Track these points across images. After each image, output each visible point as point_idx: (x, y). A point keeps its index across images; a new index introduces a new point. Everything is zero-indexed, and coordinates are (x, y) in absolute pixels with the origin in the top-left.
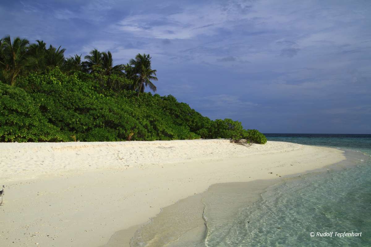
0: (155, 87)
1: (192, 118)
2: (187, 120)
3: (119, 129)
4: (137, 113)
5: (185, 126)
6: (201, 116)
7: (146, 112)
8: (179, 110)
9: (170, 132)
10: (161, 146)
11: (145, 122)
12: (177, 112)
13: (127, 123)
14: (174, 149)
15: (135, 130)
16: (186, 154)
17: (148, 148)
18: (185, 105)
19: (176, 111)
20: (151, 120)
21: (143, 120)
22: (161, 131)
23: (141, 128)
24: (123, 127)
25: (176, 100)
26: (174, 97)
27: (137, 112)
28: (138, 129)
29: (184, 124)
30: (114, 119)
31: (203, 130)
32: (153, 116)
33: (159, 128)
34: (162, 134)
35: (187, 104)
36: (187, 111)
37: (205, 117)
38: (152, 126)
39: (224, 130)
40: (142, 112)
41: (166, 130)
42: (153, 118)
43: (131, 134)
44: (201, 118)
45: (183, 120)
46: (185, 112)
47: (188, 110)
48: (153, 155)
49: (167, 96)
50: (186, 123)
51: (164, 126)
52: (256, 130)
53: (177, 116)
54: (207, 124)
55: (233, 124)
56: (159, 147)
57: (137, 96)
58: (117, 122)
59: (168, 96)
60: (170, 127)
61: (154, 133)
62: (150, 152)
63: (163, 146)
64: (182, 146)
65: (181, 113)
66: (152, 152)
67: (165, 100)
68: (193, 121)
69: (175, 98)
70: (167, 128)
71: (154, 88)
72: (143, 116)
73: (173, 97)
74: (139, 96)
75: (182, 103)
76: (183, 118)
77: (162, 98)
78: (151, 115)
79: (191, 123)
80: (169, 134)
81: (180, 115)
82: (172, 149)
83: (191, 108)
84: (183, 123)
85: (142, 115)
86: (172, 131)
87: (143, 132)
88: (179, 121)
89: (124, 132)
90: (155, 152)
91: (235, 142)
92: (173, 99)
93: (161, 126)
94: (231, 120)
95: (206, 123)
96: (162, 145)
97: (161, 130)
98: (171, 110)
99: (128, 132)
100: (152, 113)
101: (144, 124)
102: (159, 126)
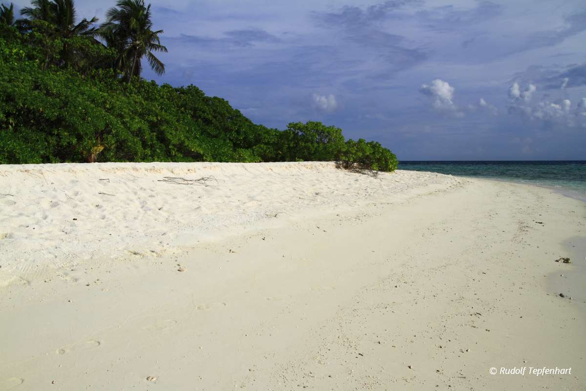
0: (162, 65)
1: (236, 124)
2: (227, 130)
3: (58, 135)
4: (118, 102)
5: (225, 140)
6: (251, 124)
7: (141, 103)
8: (210, 111)
9: (195, 148)
10: (172, 176)
11: (137, 124)
12: (207, 114)
13: (84, 119)
14: (214, 183)
15: (107, 138)
16: (251, 198)
17: (130, 184)
18: (221, 101)
19: (204, 112)
20: (151, 121)
21: (132, 119)
22: (174, 145)
23: (124, 135)
24: (71, 128)
25: (204, 94)
26: (200, 89)
27: (117, 100)
28: (117, 135)
29: (222, 135)
30: (45, 108)
31: (260, 148)
32: (157, 111)
33: (169, 137)
34: (177, 151)
35: (225, 100)
36: (225, 112)
37: (258, 124)
38: (155, 134)
39: (309, 144)
40: (129, 103)
41: (186, 144)
42: (157, 116)
43: (95, 148)
44: (251, 126)
45: (219, 130)
46: (222, 115)
47: (227, 110)
48: (143, 205)
49: (185, 87)
50: (226, 135)
51: (181, 133)
52: (377, 143)
53: (207, 122)
54: (266, 136)
55: (327, 132)
56: (168, 180)
57: (127, 83)
58: (52, 114)
59: (189, 87)
60: (196, 138)
61: (160, 149)
62: (136, 193)
63: (181, 176)
64: (233, 176)
65: (215, 117)
66: (142, 194)
67: (182, 93)
68: (238, 132)
69: (202, 91)
70: (188, 138)
71: (159, 66)
72: (132, 112)
73: (198, 89)
74: (132, 82)
75: (215, 98)
76: (218, 125)
77: (177, 90)
78: (152, 111)
79: (234, 134)
80: (194, 152)
81: (212, 120)
82: (207, 183)
83: (232, 107)
84: (220, 133)
85: (129, 110)
86: (200, 146)
87: (130, 144)
88: (211, 130)
89: (74, 141)
90: (153, 193)
91: (346, 168)
92: (198, 92)
93: (174, 133)
94: (320, 123)
95: (265, 133)
96: (176, 171)
97: (175, 141)
98: (195, 110)
99: (87, 142)
100: (155, 106)
101: (135, 126)
102: (171, 134)
